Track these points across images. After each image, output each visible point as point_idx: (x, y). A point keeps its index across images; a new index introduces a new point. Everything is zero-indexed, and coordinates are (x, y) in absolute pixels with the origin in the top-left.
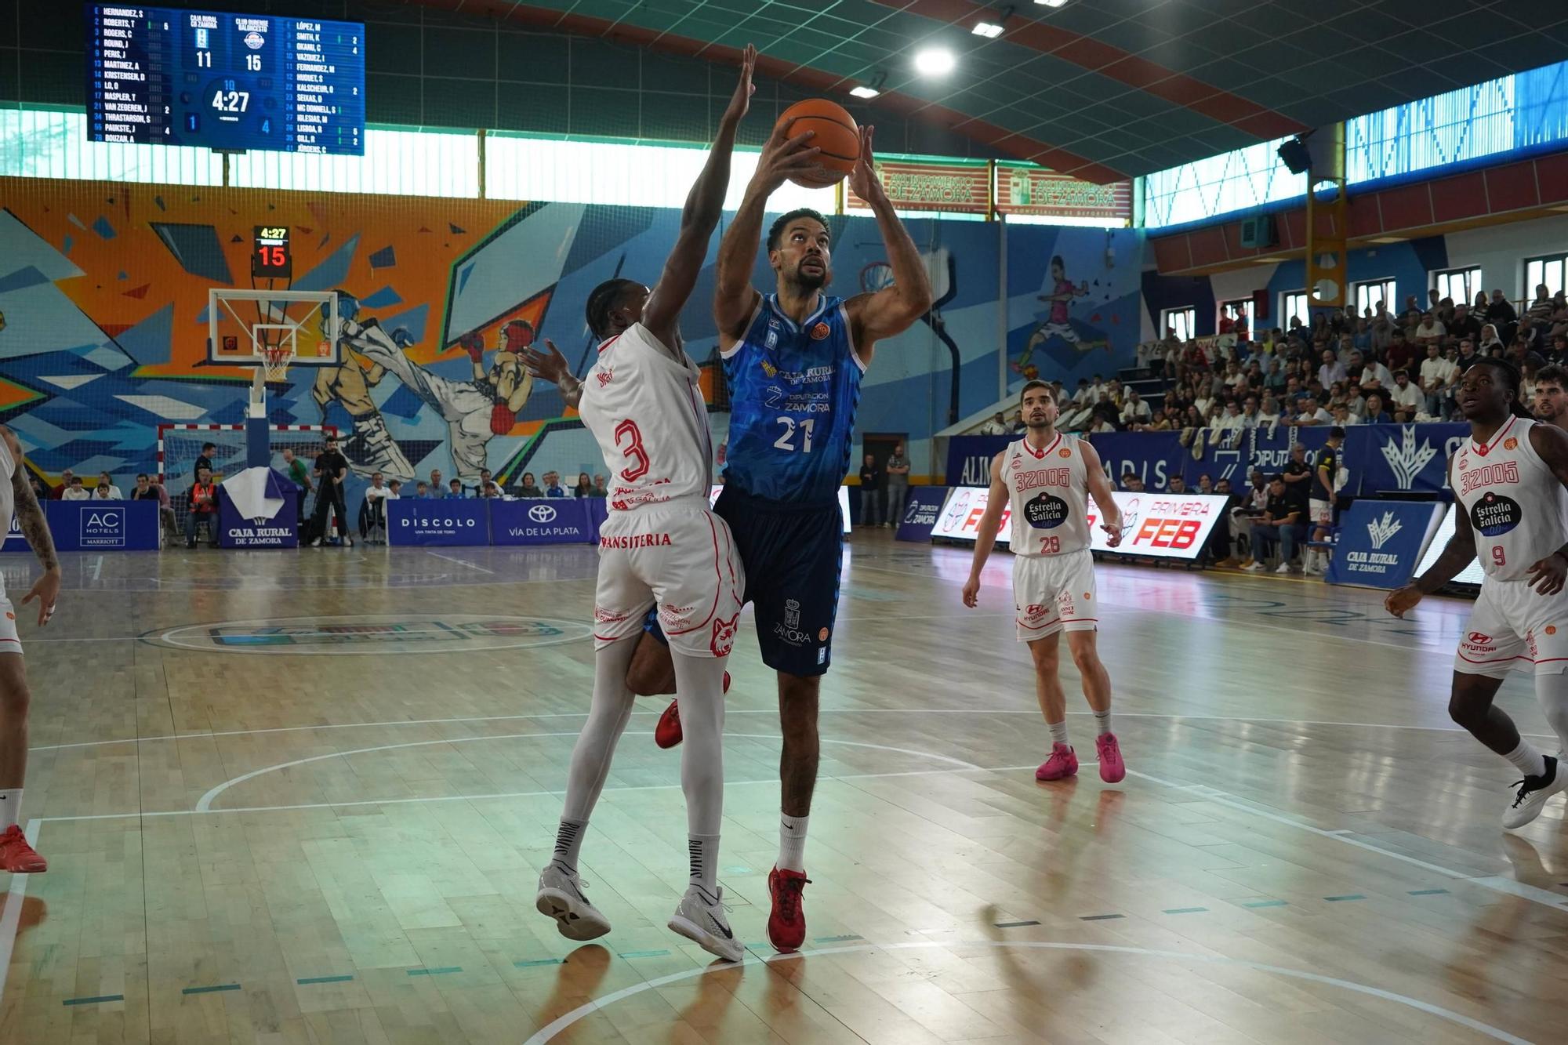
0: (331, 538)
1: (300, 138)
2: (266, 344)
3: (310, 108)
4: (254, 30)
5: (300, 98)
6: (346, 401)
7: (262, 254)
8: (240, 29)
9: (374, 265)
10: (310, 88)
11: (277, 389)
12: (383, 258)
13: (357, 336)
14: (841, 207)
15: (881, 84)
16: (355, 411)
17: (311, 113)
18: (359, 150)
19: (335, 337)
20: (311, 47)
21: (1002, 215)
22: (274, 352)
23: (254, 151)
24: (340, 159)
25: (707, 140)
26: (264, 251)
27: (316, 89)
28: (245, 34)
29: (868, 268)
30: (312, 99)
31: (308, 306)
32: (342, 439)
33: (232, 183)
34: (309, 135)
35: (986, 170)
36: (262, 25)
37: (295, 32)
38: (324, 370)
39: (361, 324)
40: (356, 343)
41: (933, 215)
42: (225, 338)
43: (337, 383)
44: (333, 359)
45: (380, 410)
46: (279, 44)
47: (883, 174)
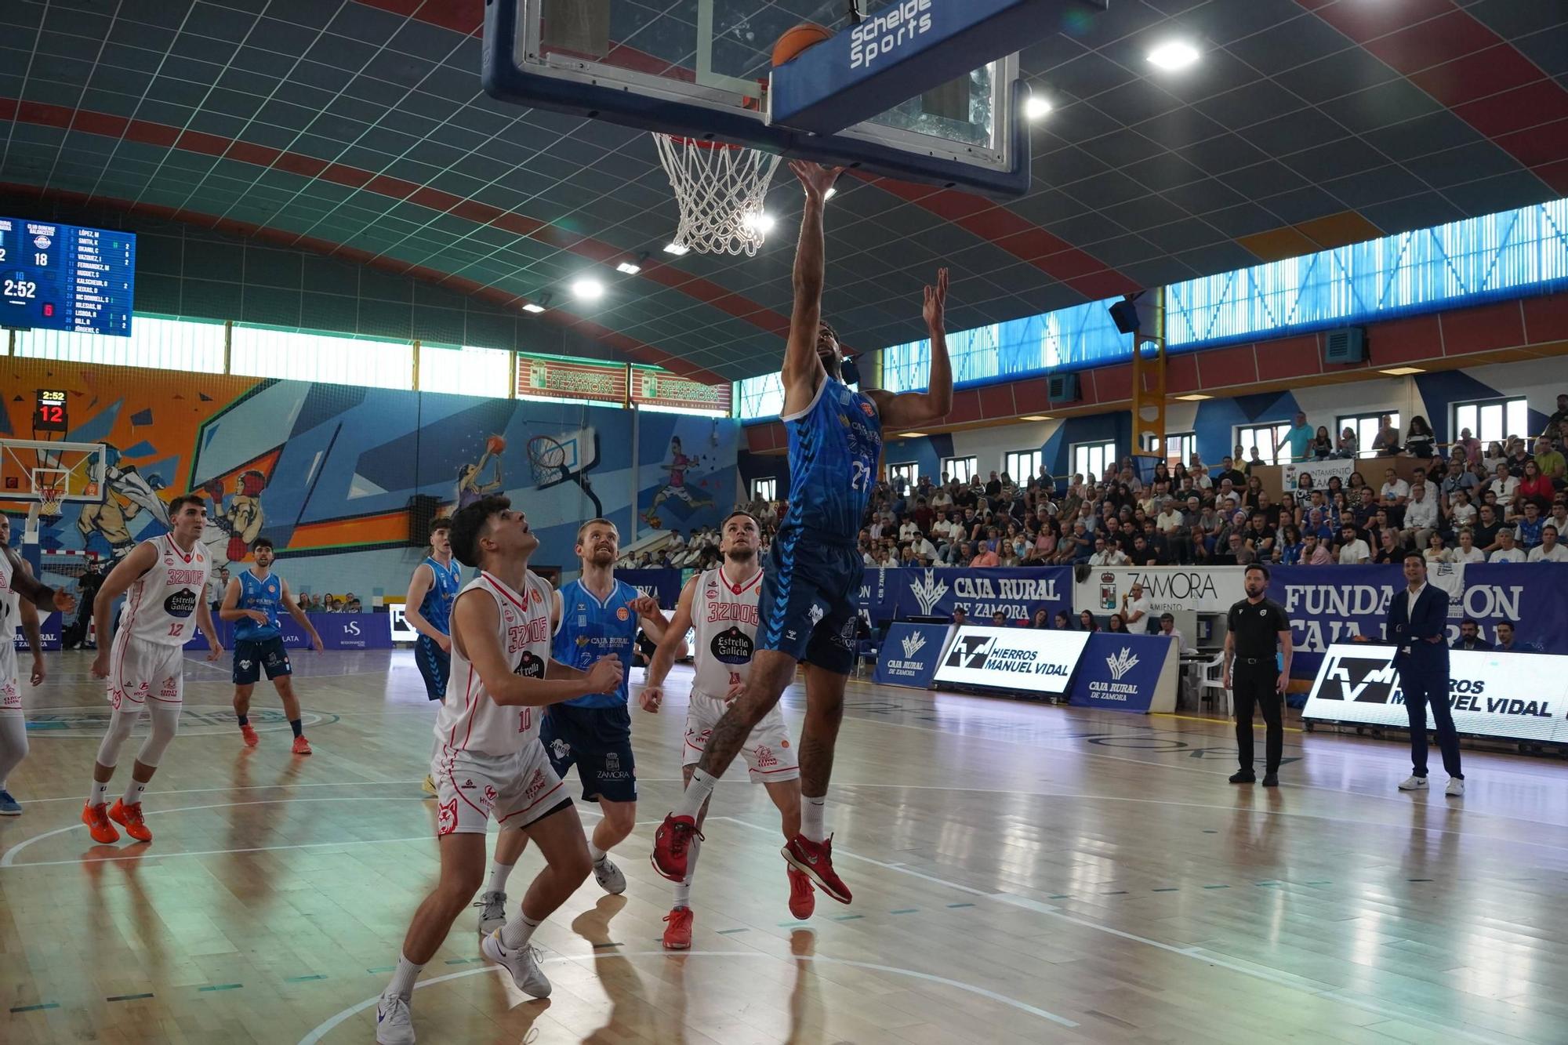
0: (90, 642)
1: (78, 321)
2: (42, 484)
3: (87, 298)
4: (43, 234)
5: (79, 289)
6: (106, 531)
7: (43, 412)
8: (31, 232)
9: (135, 424)
10: (88, 282)
11: (48, 521)
12: (143, 418)
13: (117, 480)
14: (513, 393)
16: (113, 540)
17: (88, 301)
18: (127, 333)
19: (102, 480)
20: (90, 250)
21: (636, 405)
22: (49, 491)
23: (36, 329)
24: (110, 339)
25: (410, 338)
26: (45, 410)
27: (93, 282)
28: (35, 236)
29: (533, 440)
30: (89, 290)
31: (79, 455)
32: (102, 562)
33: (17, 354)
34: (85, 318)
35: (624, 371)
36: (51, 230)
37: (77, 237)
38: (88, 506)
39: (122, 470)
40: (117, 485)
41: (584, 402)
42: (7, 479)
43: (99, 516)
44: (99, 498)
45: (135, 539)
46: (63, 244)
47: (547, 370)
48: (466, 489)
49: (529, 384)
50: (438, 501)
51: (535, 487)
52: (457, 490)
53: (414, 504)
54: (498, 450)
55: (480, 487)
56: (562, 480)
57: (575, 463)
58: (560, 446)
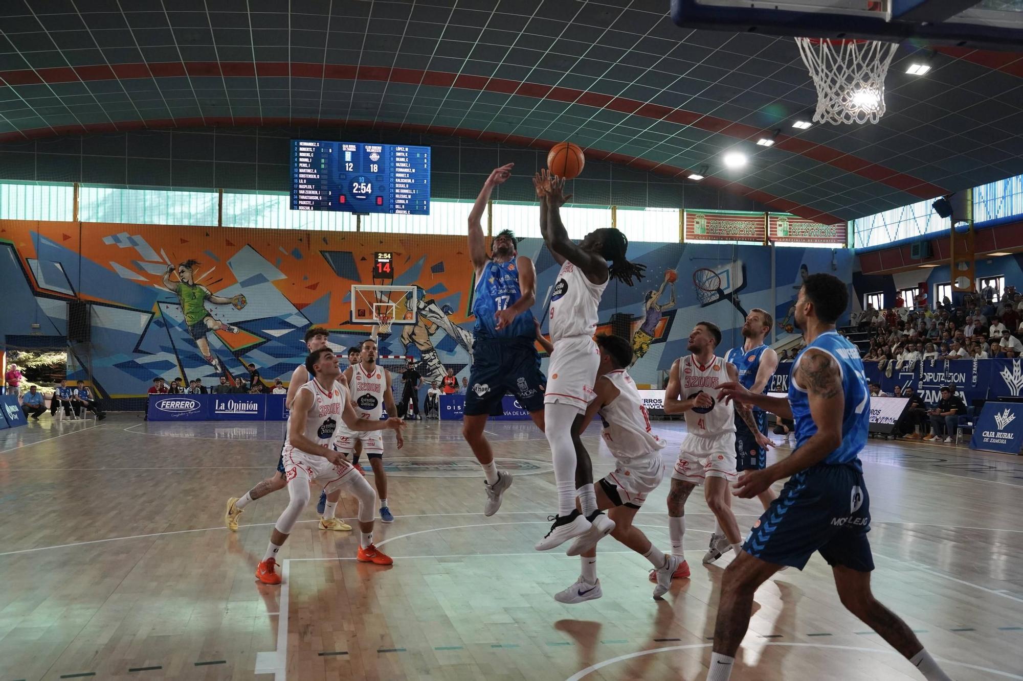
0: (410, 415)
1: (397, 206)
2: (379, 314)
3: (403, 191)
4: (374, 150)
5: (397, 186)
6: (418, 343)
7: (378, 267)
8: (368, 151)
9: (433, 272)
10: (402, 181)
11: (383, 336)
12: (438, 268)
13: (424, 309)
14: (683, 239)
15: (705, 172)
16: (422, 348)
17: (403, 193)
18: (426, 212)
19: (415, 310)
20: (403, 160)
21: (773, 242)
22: (384, 317)
23: (373, 214)
24: (416, 217)
25: (609, 204)
26: (379, 265)
27: (405, 181)
28: (370, 153)
29: (698, 271)
30: (403, 186)
31: (400, 293)
32: (416, 363)
33: (362, 230)
34: (401, 205)
35: (764, 218)
36: (378, 149)
37: (395, 152)
38: (406, 327)
39: (426, 303)
40: (424, 312)
41: (734, 242)
42: (359, 310)
43: (413, 333)
44: (414, 321)
45: (437, 347)
46: (387, 158)
47: (706, 221)
48: (651, 308)
49: (693, 232)
50: (632, 317)
51: (700, 305)
52: (644, 309)
53: (615, 320)
54: (672, 280)
55: (661, 306)
56: (719, 300)
57: (728, 287)
58: (717, 275)
